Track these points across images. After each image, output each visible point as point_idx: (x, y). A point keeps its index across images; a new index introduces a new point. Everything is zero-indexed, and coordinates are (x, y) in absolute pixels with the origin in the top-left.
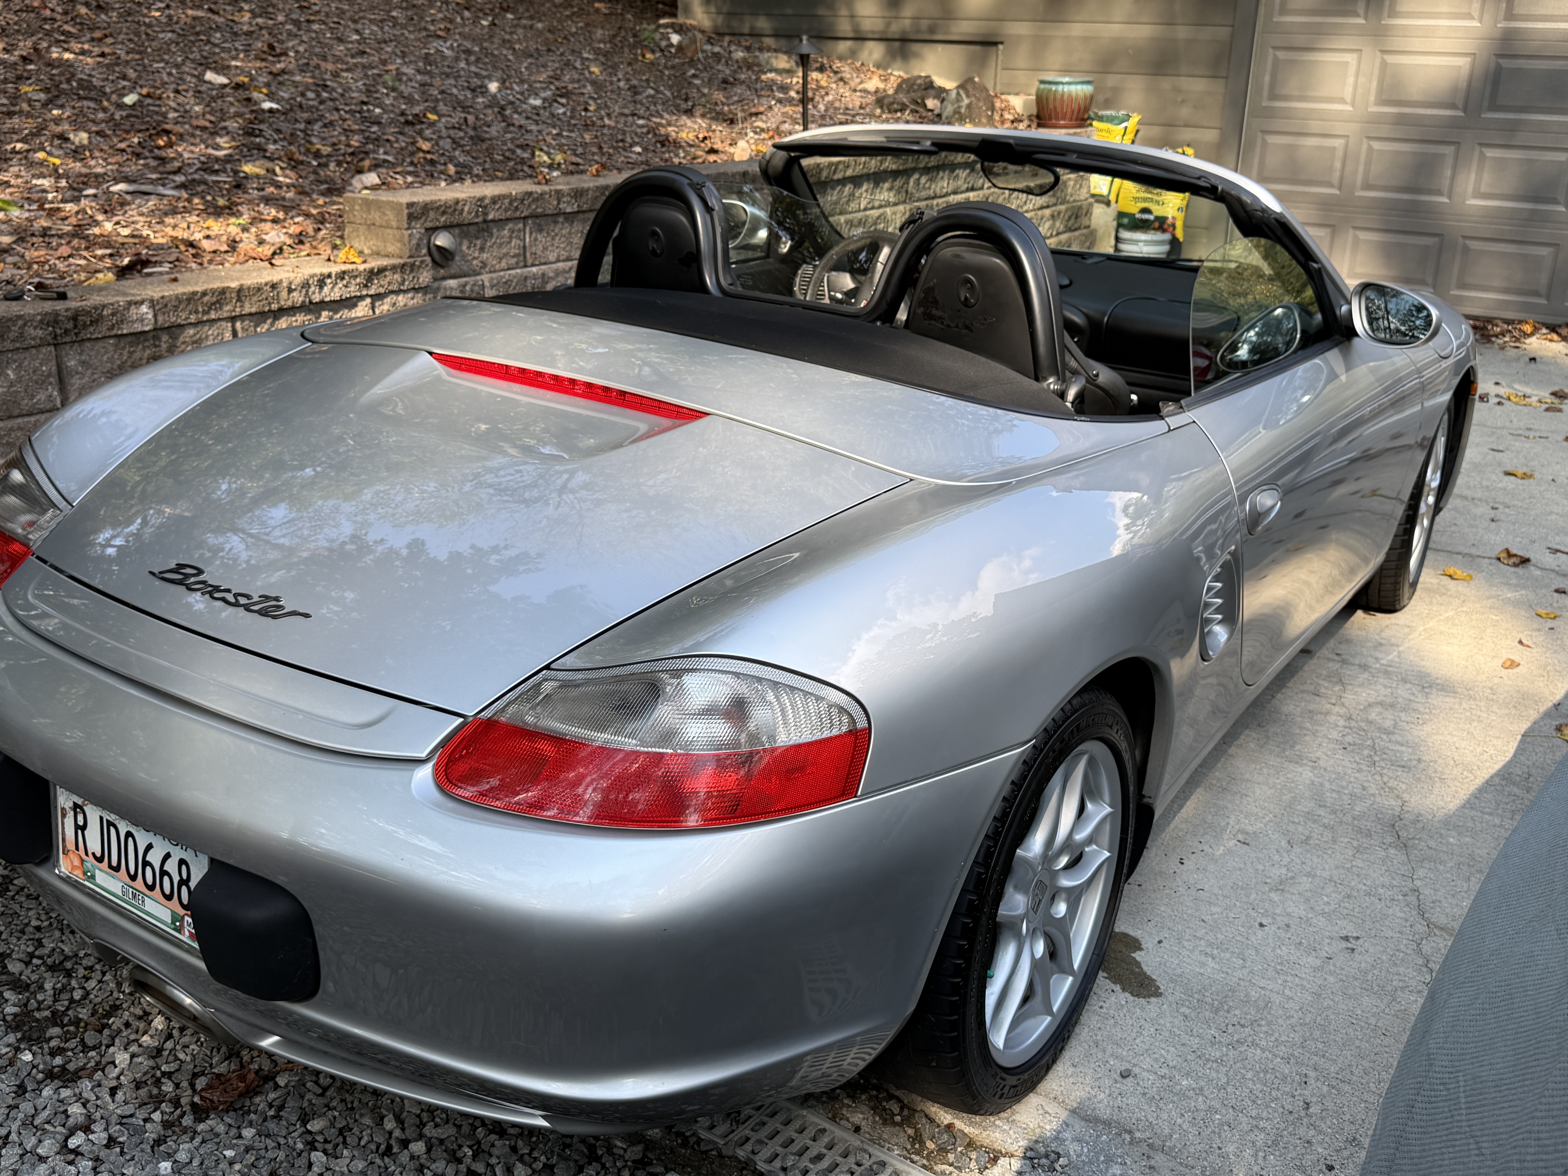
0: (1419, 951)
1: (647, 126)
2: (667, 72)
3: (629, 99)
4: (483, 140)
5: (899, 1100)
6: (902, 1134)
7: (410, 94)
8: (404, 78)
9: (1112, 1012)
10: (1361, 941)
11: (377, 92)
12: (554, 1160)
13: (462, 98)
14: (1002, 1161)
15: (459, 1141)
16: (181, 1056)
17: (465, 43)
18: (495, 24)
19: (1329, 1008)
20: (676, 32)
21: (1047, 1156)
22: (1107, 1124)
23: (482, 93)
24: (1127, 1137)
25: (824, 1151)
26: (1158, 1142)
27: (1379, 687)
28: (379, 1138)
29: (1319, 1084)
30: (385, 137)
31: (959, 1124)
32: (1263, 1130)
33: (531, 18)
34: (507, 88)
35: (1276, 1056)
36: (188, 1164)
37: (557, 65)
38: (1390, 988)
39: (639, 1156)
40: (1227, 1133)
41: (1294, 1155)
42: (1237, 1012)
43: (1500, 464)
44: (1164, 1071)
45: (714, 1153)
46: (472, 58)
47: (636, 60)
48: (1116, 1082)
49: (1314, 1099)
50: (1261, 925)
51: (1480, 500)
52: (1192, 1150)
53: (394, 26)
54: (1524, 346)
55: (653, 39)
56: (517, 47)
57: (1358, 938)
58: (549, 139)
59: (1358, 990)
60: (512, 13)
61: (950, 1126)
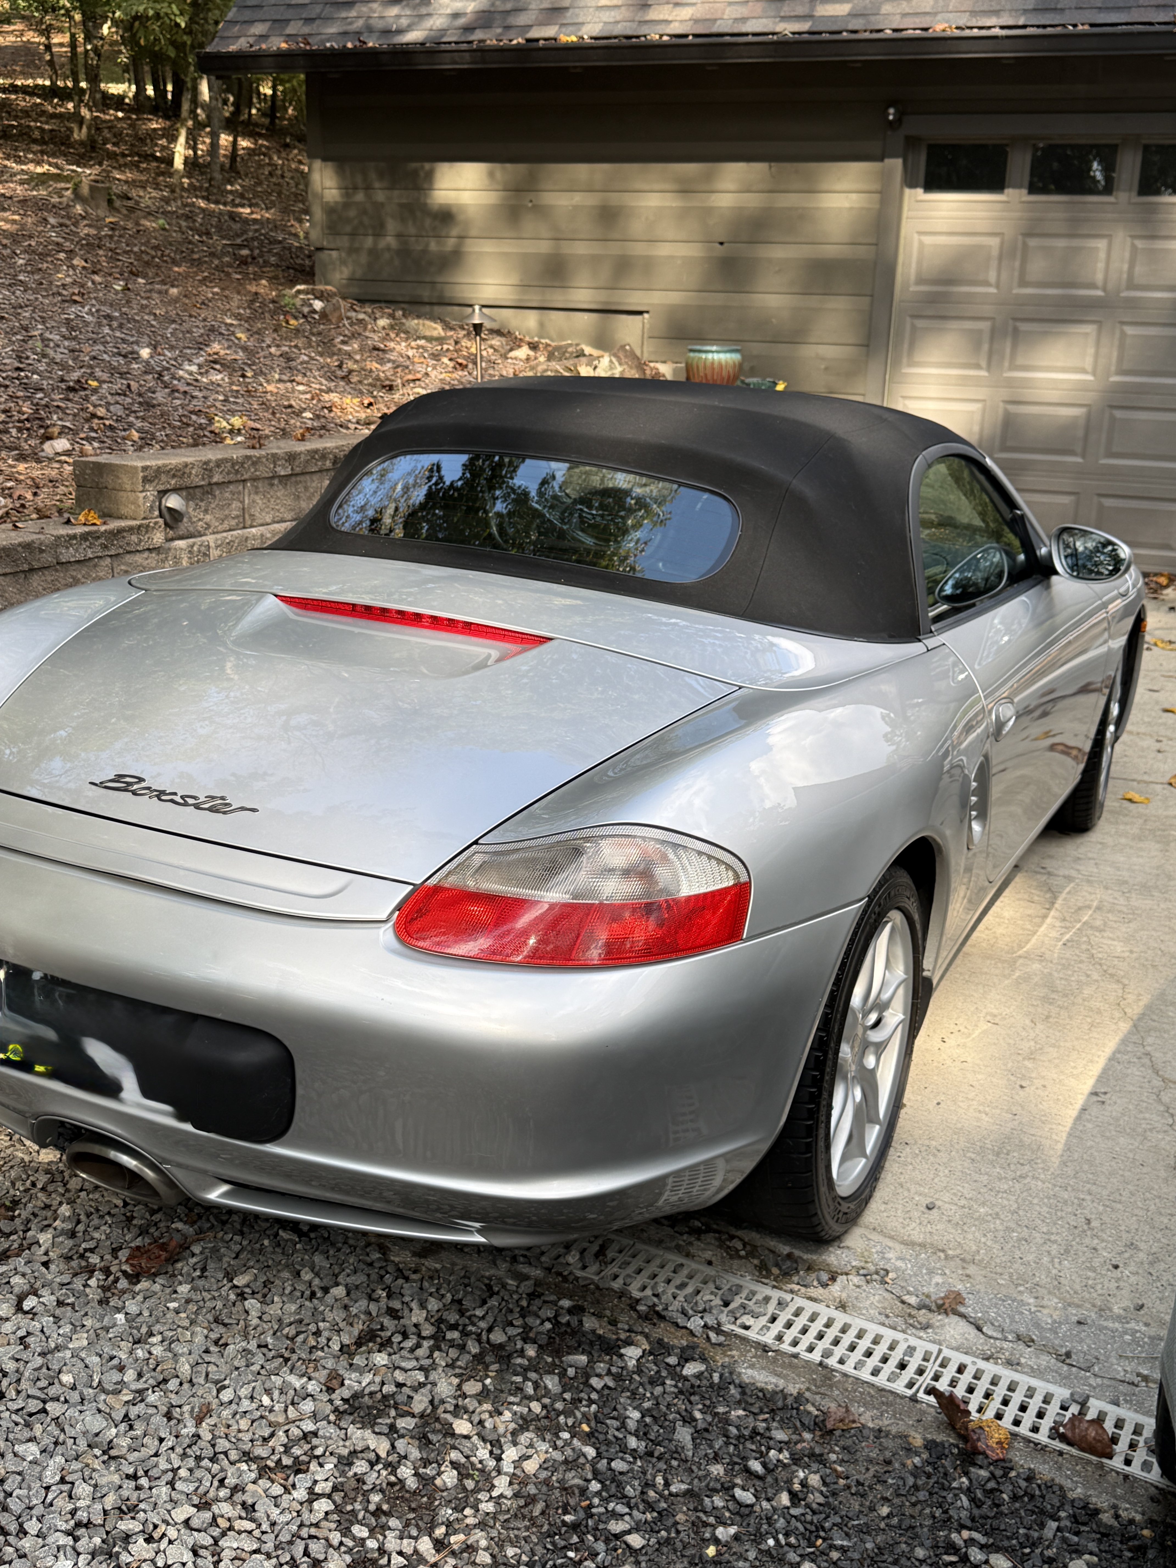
0: (1159, 1101)
1: (310, 392)
2: (314, 339)
3: (284, 365)
4: (154, 406)
5: (741, 1239)
6: (749, 1265)
7: (62, 360)
8: (52, 344)
9: (909, 1160)
10: (1108, 1096)
11: (28, 358)
12: (460, 1296)
13: (116, 364)
14: (841, 1279)
15: (372, 1286)
16: (96, 1235)
17: (103, 308)
18: (129, 289)
19: (1091, 1147)
20: (316, 298)
21: (877, 1273)
22: (923, 1245)
23: (134, 359)
24: (942, 1255)
25: (687, 1280)
26: (968, 1257)
27: (1084, 894)
28: (301, 1287)
29: (1095, 1205)
30: (55, 404)
31: (797, 1253)
32: (1055, 1242)
33: (163, 282)
34: (159, 354)
35: (1055, 1186)
36: (139, 1315)
37: (202, 331)
38: (1140, 1130)
39: (530, 1290)
40: (1025, 1246)
41: (1084, 1259)
42: (1015, 1154)
43: (1157, 703)
44: (963, 1202)
45: (592, 1286)
46: (115, 324)
47: (280, 326)
48: (923, 1213)
49: (1093, 1216)
50: (1022, 1087)
51: (1144, 734)
52: (998, 1261)
53: (25, 291)
54: (1162, 597)
55: (294, 305)
56: (158, 312)
57: (1105, 1093)
58: (218, 404)
59: (1114, 1133)
60: (143, 278)
61: (789, 1256)
